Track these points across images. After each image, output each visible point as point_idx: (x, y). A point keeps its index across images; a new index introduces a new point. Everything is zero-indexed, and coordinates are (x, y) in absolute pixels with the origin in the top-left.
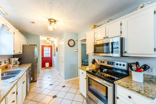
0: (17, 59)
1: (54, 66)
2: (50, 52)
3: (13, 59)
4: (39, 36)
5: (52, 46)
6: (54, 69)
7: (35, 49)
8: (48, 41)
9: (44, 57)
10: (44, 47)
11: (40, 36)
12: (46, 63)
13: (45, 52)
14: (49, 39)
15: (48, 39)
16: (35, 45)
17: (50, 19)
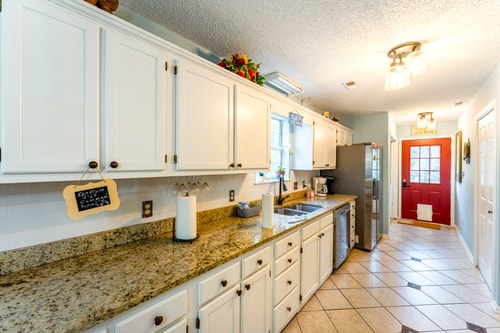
0: (323, 180)
1: (456, 222)
2: (436, 164)
3: (317, 180)
4: (387, 113)
5: (449, 140)
6: (457, 235)
7: (367, 155)
8: (422, 124)
9: (412, 181)
10: (412, 149)
11: (390, 113)
12: (419, 205)
13: (414, 166)
14: (428, 117)
15: (423, 116)
16: (366, 144)
17: (393, 50)
